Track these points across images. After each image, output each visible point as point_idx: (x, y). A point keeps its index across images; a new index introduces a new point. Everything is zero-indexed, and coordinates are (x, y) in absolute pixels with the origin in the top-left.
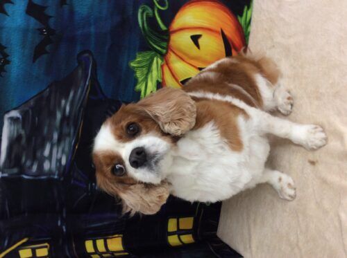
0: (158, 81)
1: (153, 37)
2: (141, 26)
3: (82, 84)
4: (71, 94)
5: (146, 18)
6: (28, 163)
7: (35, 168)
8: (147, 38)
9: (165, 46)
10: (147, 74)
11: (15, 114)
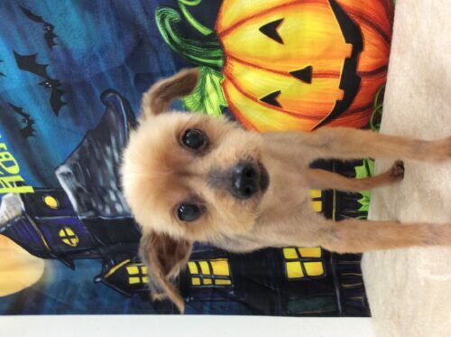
0: (221, 107)
1: (194, 48)
2: (167, 41)
3: (120, 128)
4: (113, 141)
5: (172, 26)
6: (100, 207)
7: (108, 211)
8: (184, 54)
9: (219, 55)
10: (202, 101)
11: (64, 169)
